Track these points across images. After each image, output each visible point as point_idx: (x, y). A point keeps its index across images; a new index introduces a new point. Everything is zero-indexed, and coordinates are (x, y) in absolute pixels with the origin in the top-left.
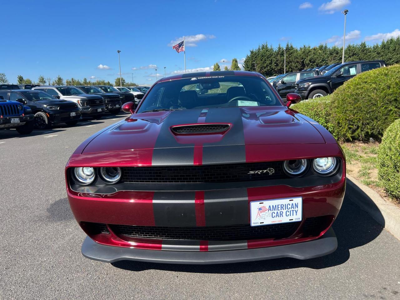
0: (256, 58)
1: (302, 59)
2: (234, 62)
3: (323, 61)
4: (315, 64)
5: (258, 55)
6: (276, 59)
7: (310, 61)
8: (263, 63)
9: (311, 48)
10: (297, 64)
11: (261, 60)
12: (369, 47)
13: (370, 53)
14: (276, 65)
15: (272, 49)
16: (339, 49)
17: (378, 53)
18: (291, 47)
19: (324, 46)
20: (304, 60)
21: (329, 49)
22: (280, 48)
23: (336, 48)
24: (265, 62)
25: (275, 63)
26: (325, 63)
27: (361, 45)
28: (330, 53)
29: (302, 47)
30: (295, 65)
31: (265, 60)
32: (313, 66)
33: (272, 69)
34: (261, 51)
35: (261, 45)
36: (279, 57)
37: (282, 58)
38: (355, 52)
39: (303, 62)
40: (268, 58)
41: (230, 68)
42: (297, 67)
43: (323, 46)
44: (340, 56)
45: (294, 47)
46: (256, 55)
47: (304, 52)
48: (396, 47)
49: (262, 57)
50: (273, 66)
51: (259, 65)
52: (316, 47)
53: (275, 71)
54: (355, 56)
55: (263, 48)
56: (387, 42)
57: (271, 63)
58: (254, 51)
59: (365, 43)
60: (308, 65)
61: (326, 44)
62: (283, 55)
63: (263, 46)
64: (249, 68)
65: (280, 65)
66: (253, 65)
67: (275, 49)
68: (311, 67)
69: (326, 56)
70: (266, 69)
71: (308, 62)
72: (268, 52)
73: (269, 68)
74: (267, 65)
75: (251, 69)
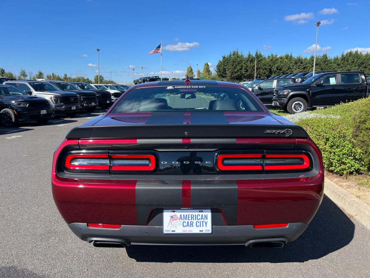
0: (227, 63)
1: (270, 66)
2: (206, 65)
3: (289, 69)
4: (282, 71)
5: (230, 60)
6: (246, 65)
7: (277, 68)
8: (234, 68)
9: (278, 57)
10: (265, 70)
11: (233, 65)
12: (330, 58)
13: (331, 64)
14: (245, 70)
15: (242, 56)
16: (303, 58)
17: (338, 65)
18: (260, 54)
19: (290, 55)
20: (271, 68)
21: (294, 58)
22: (249, 55)
23: (301, 58)
24: (236, 68)
25: (245, 69)
26: (290, 71)
27: (323, 57)
28: (295, 63)
29: (270, 56)
30: (263, 72)
31: (236, 66)
32: (280, 73)
33: (242, 75)
34: (232, 57)
35: (232, 52)
36: (248, 64)
37: (251, 64)
39: (270, 69)
40: (239, 64)
41: (202, 71)
42: (265, 73)
43: (288, 56)
44: (304, 65)
45: (262, 55)
46: (228, 61)
47: (272, 60)
48: (354, 60)
49: (233, 62)
50: (243, 71)
51: (230, 70)
52: (283, 56)
53: (244, 76)
55: (234, 54)
56: (347, 54)
57: (241, 69)
58: (226, 56)
59: (326, 54)
60: (275, 72)
61: (291, 54)
62: (252, 62)
63: (234, 52)
64: (221, 72)
65: (249, 71)
66: (224, 70)
67: (246, 56)
68: (277, 74)
69: (291, 65)
70: (237, 74)
71: (275, 69)
72: (239, 58)
73: (239, 73)
74: (237, 71)
75: (223, 73)
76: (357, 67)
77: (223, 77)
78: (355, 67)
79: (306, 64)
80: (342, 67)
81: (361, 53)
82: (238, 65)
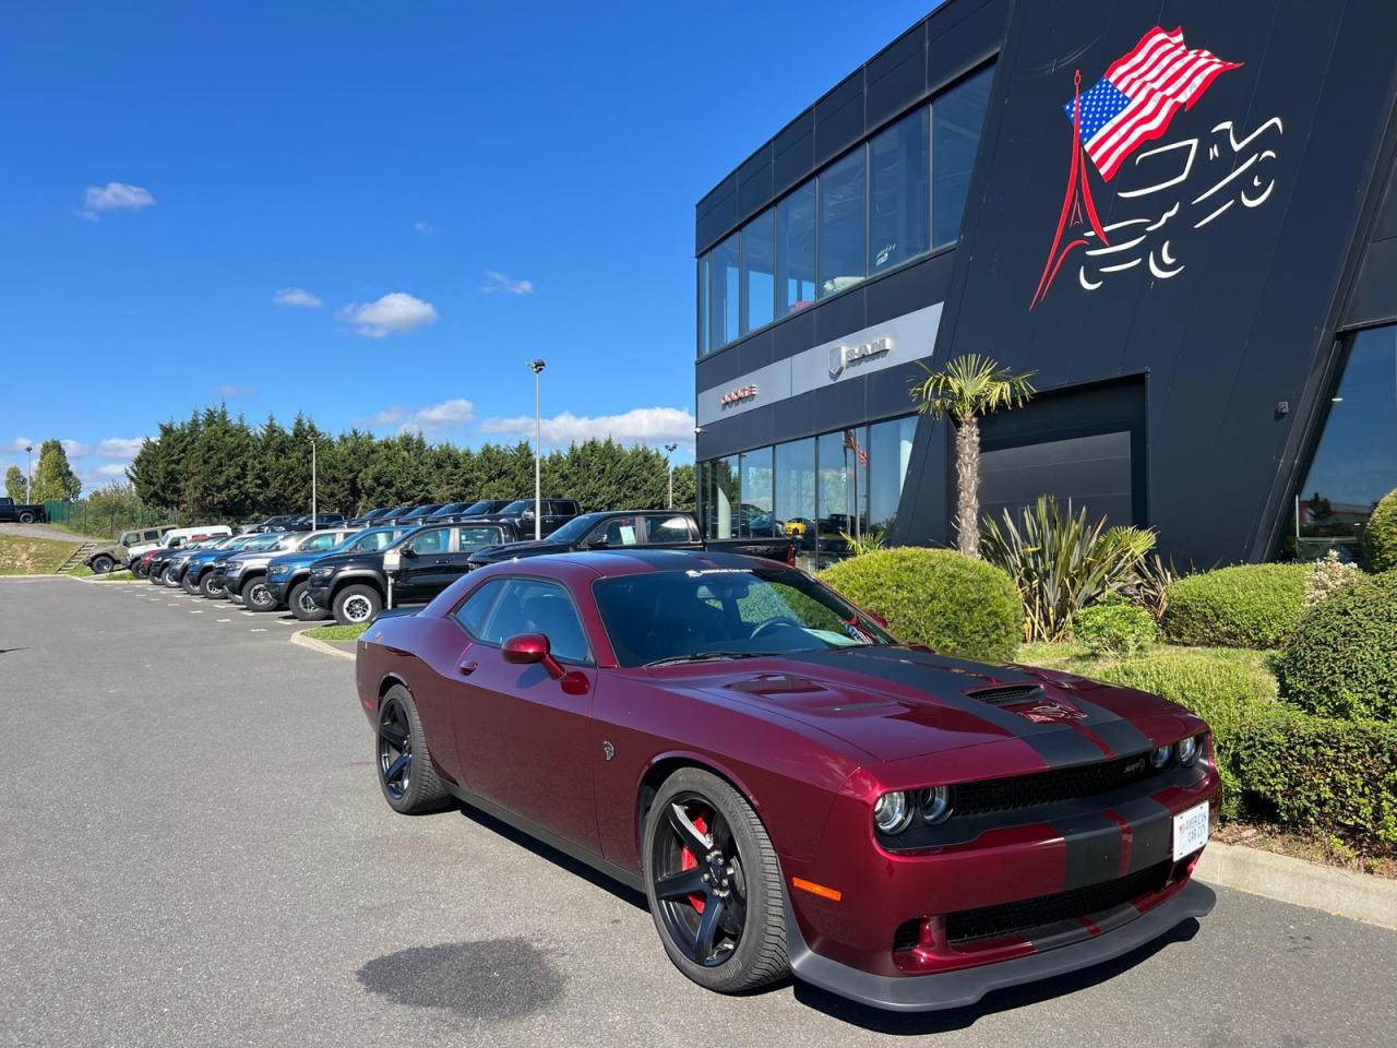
0: (184, 451)
1: (351, 471)
2: (53, 453)
3: (416, 482)
4: (393, 490)
5: (193, 442)
6: (260, 463)
7: (377, 480)
8: (213, 473)
9: (375, 441)
10: (332, 485)
11: (205, 462)
12: (540, 457)
14: (260, 482)
15: (242, 429)
17: (564, 477)
18: (312, 428)
19: (415, 437)
20: (356, 477)
21: (431, 448)
22: (272, 429)
23: (452, 448)
24: (221, 472)
25: (258, 477)
26: (421, 491)
27: (518, 450)
28: (437, 464)
29: (347, 435)
30: (328, 491)
31: (221, 465)
32: (386, 496)
33: (247, 497)
34: (202, 432)
35: (203, 411)
36: (270, 458)
37: (282, 460)
38: (505, 468)
39: (353, 482)
40: (231, 457)
41: (33, 474)
42: (332, 495)
43: (411, 439)
44: (464, 473)
45: (320, 428)
46: (184, 444)
47: (354, 451)
48: (605, 465)
49: (209, 451)
50: (250, 485)
51: (198, 478)
52: (391, 439)
53: (255, 504)
54: (505, 480)
55: (210, 420)
56: (584, 448)
57: (242, 476)
58: (177, 426)
59: (527, 443)
60: (370, 492)
61: (421, 434)
62: (284, 453)
63: (211, 414)
64: (154, 484)
65: (276, 484)
66: (172, 477)
67: (257, 428)
68: (379, 500)
69: (423, 470)
70: (224, 493)
71: (369, 482)
72: (232, 436)
73: (235, 491)
74: (228, 481)
75: (163, 488)
76: (614, 487)
77: (166, 503)
78: (609, 486)
79: (472, 471)
80: (574, 485)
81: (620, 446)
82: (230, 460)
